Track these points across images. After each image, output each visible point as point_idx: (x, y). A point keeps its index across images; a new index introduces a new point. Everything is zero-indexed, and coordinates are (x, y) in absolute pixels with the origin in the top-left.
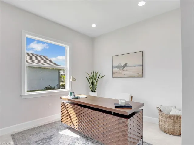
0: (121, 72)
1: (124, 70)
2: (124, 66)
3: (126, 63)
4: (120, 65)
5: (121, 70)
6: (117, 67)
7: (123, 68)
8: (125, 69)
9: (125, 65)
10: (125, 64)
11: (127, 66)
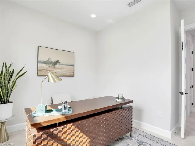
0: (51, 69)
1: (55, 68)
2: (55, 63)
3: (58, 60)
4: (50, 60)
5: (51, 67)
6: (45, 63)
7: (54, 65)
8: (56, 66)
9: (57, 63)
10: (56, 61)
11: (59, 64)
